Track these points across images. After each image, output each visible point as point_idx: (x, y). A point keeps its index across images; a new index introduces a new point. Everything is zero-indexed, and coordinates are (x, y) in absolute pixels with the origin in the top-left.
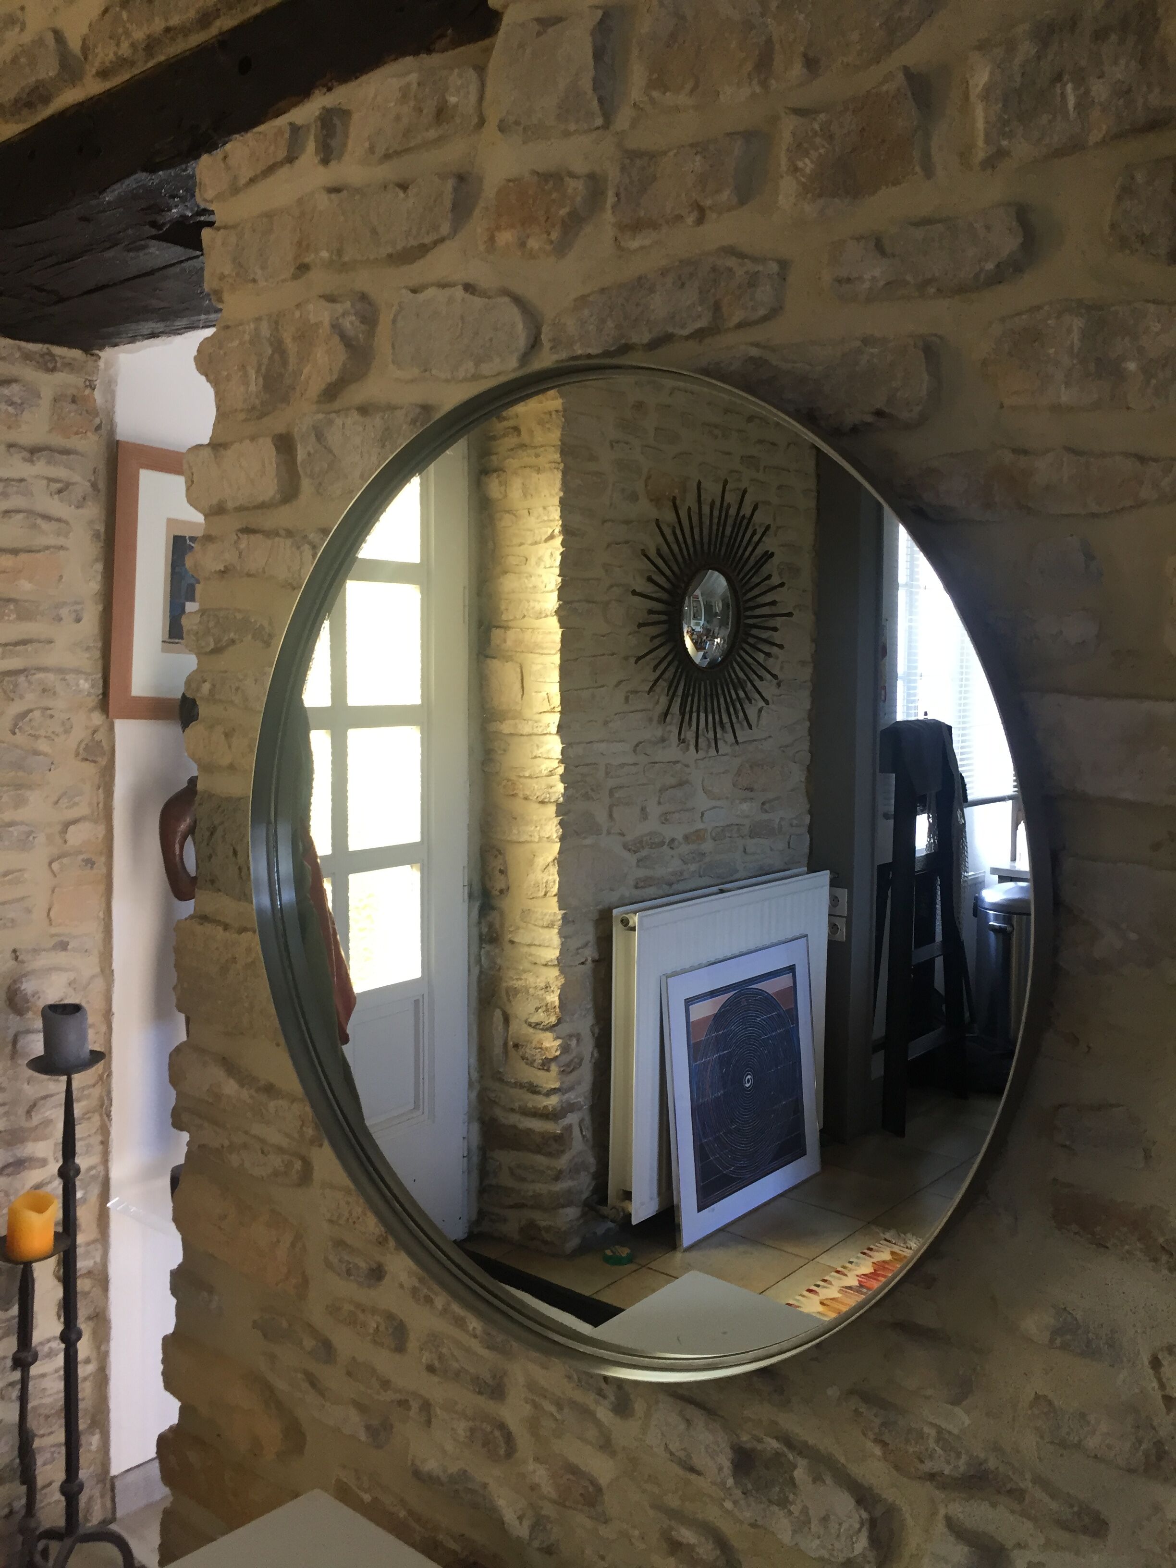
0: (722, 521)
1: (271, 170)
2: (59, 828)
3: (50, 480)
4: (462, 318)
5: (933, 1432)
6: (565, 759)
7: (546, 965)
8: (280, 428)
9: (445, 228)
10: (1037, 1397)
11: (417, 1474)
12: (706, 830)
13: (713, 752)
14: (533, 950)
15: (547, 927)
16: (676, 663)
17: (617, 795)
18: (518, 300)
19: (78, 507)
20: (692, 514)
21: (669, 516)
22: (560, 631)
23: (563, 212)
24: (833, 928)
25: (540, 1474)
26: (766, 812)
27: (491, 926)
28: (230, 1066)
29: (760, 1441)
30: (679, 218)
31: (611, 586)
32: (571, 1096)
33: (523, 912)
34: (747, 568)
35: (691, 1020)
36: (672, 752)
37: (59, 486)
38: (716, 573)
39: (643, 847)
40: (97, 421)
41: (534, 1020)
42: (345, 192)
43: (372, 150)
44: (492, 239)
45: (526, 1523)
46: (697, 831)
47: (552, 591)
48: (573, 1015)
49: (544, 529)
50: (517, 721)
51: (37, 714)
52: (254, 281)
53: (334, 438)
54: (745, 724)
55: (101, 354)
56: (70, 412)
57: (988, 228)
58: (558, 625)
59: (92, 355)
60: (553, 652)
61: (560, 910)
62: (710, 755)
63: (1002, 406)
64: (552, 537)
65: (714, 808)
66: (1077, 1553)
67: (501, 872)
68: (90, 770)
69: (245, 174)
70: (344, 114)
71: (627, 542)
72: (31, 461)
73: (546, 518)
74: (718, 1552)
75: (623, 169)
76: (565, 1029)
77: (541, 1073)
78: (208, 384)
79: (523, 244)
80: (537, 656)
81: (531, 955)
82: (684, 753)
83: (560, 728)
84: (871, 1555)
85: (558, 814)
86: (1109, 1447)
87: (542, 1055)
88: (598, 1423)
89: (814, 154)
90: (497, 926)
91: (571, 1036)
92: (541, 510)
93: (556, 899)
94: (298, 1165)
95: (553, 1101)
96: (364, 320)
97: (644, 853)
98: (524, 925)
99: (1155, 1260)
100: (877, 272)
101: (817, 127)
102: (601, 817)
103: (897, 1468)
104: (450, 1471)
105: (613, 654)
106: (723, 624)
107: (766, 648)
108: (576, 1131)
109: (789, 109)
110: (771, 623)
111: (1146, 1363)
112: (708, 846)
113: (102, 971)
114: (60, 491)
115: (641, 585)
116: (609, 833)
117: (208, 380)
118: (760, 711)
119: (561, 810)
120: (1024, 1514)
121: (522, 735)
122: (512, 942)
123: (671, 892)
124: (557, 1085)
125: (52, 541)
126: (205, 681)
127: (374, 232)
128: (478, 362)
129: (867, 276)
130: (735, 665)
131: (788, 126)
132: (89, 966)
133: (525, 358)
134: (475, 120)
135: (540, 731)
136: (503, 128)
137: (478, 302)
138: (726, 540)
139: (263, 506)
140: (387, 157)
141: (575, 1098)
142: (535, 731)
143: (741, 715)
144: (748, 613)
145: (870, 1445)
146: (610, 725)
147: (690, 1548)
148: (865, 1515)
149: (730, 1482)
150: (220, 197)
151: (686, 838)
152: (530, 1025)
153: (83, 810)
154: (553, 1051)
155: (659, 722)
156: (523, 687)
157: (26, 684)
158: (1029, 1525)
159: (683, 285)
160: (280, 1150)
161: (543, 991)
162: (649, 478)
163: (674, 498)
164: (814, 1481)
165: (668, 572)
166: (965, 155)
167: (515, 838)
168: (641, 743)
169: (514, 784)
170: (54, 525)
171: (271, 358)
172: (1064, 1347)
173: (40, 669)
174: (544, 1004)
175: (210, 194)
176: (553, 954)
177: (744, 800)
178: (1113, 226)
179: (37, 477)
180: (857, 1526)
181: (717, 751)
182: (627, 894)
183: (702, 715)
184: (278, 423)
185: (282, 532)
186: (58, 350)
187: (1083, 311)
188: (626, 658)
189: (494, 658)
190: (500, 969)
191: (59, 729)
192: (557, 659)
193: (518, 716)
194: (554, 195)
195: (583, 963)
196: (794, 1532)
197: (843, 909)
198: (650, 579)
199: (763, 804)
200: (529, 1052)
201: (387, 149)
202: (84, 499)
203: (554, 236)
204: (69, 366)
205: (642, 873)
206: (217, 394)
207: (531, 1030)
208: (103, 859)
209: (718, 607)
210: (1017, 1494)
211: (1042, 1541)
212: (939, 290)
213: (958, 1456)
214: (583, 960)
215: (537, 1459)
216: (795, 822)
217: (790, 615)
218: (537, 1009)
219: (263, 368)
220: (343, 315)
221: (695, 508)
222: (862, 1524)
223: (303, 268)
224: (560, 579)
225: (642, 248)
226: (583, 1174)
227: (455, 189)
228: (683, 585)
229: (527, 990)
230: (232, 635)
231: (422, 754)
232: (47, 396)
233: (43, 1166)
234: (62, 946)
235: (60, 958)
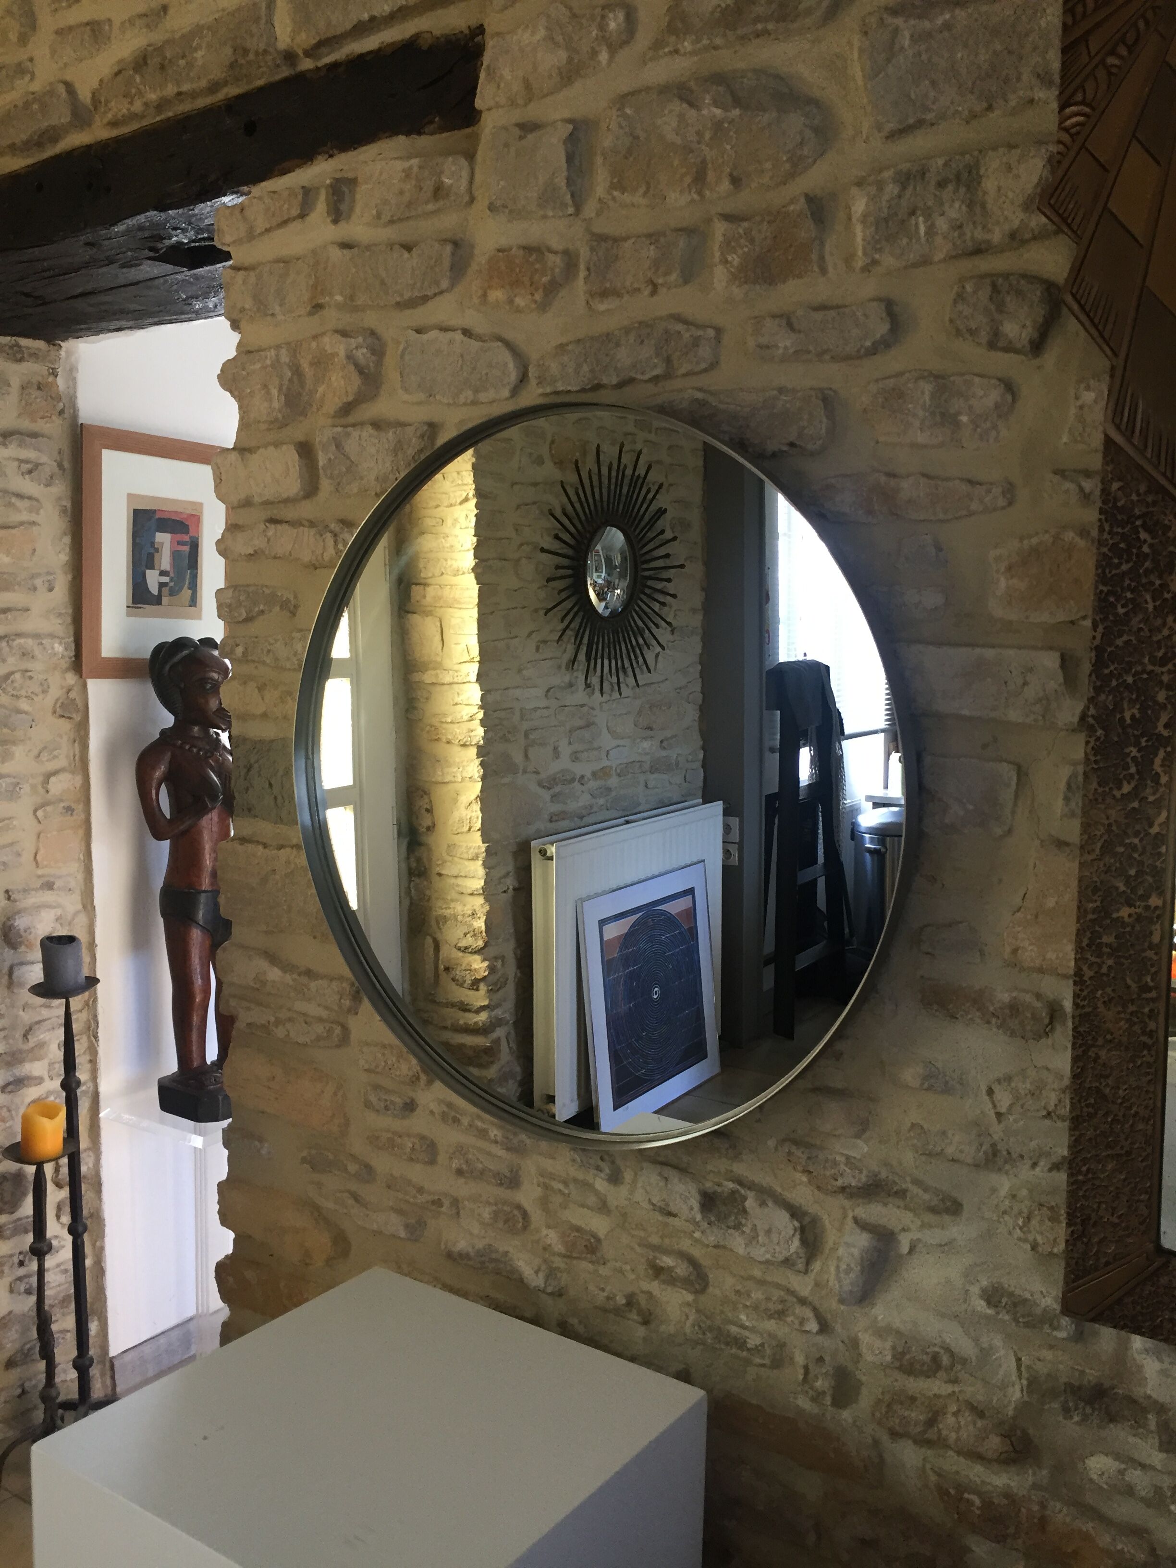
0: (619, 482)
1: (285, 223)
2: (41, 779)
3: (21, 461)
4: (462, 356)
5: (843, 1159)
6: (484, 704)
7: (472, 894)
8: (300, 437)
9: (445, 284)
10: (913, 1125)
11: (449, 1255)
12: (611, 767)
13: (616, 695)
14: (460, 881)
15: (472, 859)
16: (581, 614)
17: (531, 737)
18: (508, 344)
19: (47, 485)
20: (593, 475)
21: (573, 478)
22: (477, 587)
23: (545, 279)
24: (727, 853)
25: (552, 1237)
26: (665, 748)
27: (419, 860)
28: (272, 958)
29: (719, 1185)
30: (638, 290)
31: (522, 545)
32: (498, 1012)
33: (449, 846)
34: (643, 524)
35: (605, 939)
36: (580, 695)
37: (29, 466)
38: (614, 529)
39: (557, 784)
40: (61, 405)
41: (463, 944)
42: (356, 249)
43: (379, 216)
44: (485, 295)
45: (541, 1275)
46: (603, 768)
47: (468, 550)
48: (498, 939)
49: (459, 493)
50: (438, 671)
51: (17, 676)
52: (273, 315)
53: (351, 446)
54: (644, 667)
55: (62, 344)
56: (36, 398)
57: (866, 316)
58: (475, 582)
59: (54, 345)
60: (471, 606)
61: (483, 843)
62: (613, 698)
63: (877, 442)
64: (466, 500)
65: (618, 746)
66: (943, 1228)
67: (428, 810)
68: (65, 726)
69: (261, 224)
70: (353, 182)
71: (534, 503)
72: (5, 445)
73: (460, 482)
74: (691, 1269)
75: (592, 249)
76: (492, 951)
77: (471, 993)
78: (233, 399)
79: (511, 301)
80: (456, 610)
81: (458, 885)
82: (590, 697)
83: (480, 678)
84: (802, 1252)
85: (479, 755)
86: (961, 1151)
87: (471, 976)
88: (597, 1193)
89: (740, 252)
90: (425, 860)
91: (496, 958)
92: (455, 474)
93: (479, 833)
94: (338, 1030)
95: (483, 1017)
96: (373, 352)
97: (557, 789)
98: (450, 858)
99: (988, 1022)
100: (788, 343)
101: (741, 231)
102: (518, 758)
103: (819, 1188)
104: (477, 1247)
105: (524, 607)
106: (622, 576)
107: (661, 598)
108: (504, 1043)
109: (720, 214)
110: (665, 575)
111: (984, 1092)
112: (613, 781)
113: (84, 907)
114: (30, 472)
115: (548, 542)
116: (525, 772)
117: (233, 395)
118: (657, 655)
119: (482, 752)
120: (906, 1208)
121: (443, 684)
122: (440, 875)
123: (582, 825)
124: (486, 1003)
125: (24, 517)
126: (237, 645)
127: (383, 283)
128: (476, 391)
129: (781, 345)
130: (634, 614)
131: (720, 229)
132: (72, 903)
133: (515, 391)
134: (466, 198)
135: (460, 680)
136: (492, 208)
137: (475, 345)
138: (623, 498)
139: (287, 501)
140: (391, 222)
141: (503, 1014)
142: (456, 680)
143: (640, 659)
144: (645, 566)
145: (798, 1175)
146: (524, 672)
147: (670, 1269)
148: (797, 1224)
149: (699, 1217)
150: (239, 242)
151: (594, 774)
152: (459, 949)
153: (62, 762)
154: (482, 972)
155: (567, 669)
156: (442, 639)
157: (8, 649)
158: (910, 1215)
159: (642, 342)
160: (320, 1020)
161: (470, 918)
162: (553, 442)
163: (577, 462)
164: (760, 1206)
165: (572, 529)
166: (848, 260)
167: (440, 779)
168: (551, 688)
169: (436, 729)
170: (26, 503)
171: (291, 380)
172: (930, 1088)
173: (19, 635)
174: (471, 929)
175: (228, 239)
176: (478, 884)
177: (645, 738)
178: (951, 321)
179: (10, 458)
180: (792, 1232)
181: (620, 694)
182: (542, 827)
183: (606, 662)
184: (298, 432)
185: (306, 523)
186: (24, 342)
187: (932, 379)
188: (536, 611)
189: (415, 613)
190: (428, 900)
191: (38, 690)
192: (474, 613)
193: (438, 666)
194: (537, 266)
195: (505, 892)
196: (746, 1245)
197: (735, 836)
198: (557, 537)
199: (662, 742)
200: (458, 973)
201: (392, 216)
202: (52, 477)
203: (537, 297)
204: (35, 355)
205: (556, 808)
206: (240, 408)
207: (461, 954)
208: (81, 806)
209: (617, 561)
210: (901, 1194)
211: (919, 1223)
212: (832, 357)
213: (861, 1172)
214: (505, 889)
215: (548, 1227)
216: (690, 757)
217: (682, 566)
218: (465, 935)
219: (284, 388)
220: (357, 348)
221: (595, 470)
222: (795, 1230)
223: (318, 307)
224: (475, 539)
225: (608, 310)
226: (511, 1082)
227: (453, 254)
228: (586, 541)
229: (455, 917)
230: (262, 607)
231: (353, 705)
232: (15, 383)
233: (40, 1084)
234: (49, 886)
235: (48, 897)
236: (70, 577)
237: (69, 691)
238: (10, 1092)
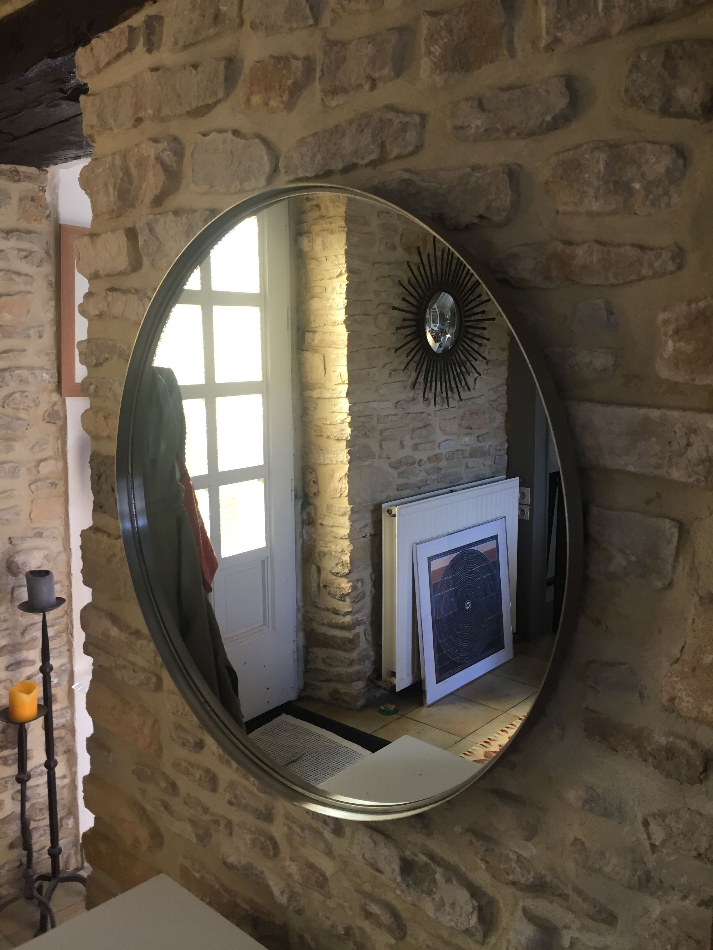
0: (449, 261)
1: (118, 56)
2: (34, 464)
3: (20, 250)
4: (232, 153)
5: (514, 857)
6: (351, 412)
7: (341, 538)
8: (130, 225)
9: (221, 95)
10: (576, 840)
11: (225, 863)
12: (442, 454)
13: (446, 406)
14: (334, 529)
15: (342, 515)
16: (421, 351)
17: (384, 434)
18: (265, 141)
19: (38, 266)
20: (430, 257)
21: (416, 259)
22: (347, 334)
23: (289, 82)
24: (522, 512)
25: (293, 868)
26: (480, 442)
27: (309, 514)
28: (115, 619)
29: (416, 856)
30: (360, 86)
31: (380, 304)
32: (359, 616)
33: (327, 506)
34: (466, 290)
35: (432, 570)
36: (420, 406)
37: (25, 253)
38: (447, 294)
39: (402, 466)
40: (48, 212)
41: (335, 571)
42: (161, 70)
43: (176, 43)
44: (248, 100)
45: (285, 896)
46: (436, 454)
47: (341, 309)
48: (359, 568)
49: (336, 270)
50: (322, 390)
51: (17, 395)
52: (111, 129)
53: (159, 229)
54: (466, 388)
55: (48, 169)
56: (30, 207)
57: (547, 92)
58: (346, 330)
59: (43, 170)
60: (343, 346)
61: (349, 505)
62: (444, 407)
63: (558, 212)
64: (341, 274)
65: (447, 440)
66: (599, 934)
67: (314, 482)
68: (52, 428)
69: (104, 59)
70: (159, 18)
71: (389, 276)
72: (7, 239)
73: (337, 263)
74: (393, 920)
75: (326, 53)
76: (354, 576)
77: (341, 603)
78: (86, 195)
79: (266, 104)
80: (334, 349)
81: (333, 532)
82: (427, 407)
83: (348, 394)
84: (479, 927)
85: (347, 447)
86: (618, 873)
87: (340, 592)
88: (325, 840)
89: (441, 42)
90: (313, 514)
91: (358, 580)
92: (334, 257)
93: (347, 498)
94: (154, 679)
95: (348, 619)
96: (175, 154)
97: (402, 469)
98: (328, 514)
99: (645, 760)
100: (479, 123)
101: (442, 24)
102: (375, 448)
103: (494, 877)
104: (242, 863)
105: (381, 347)
106: (451, 325)
107: (479, 340)
108: (362, 637)
109: (427, 12)
110: (482, 325)
111: (640, 822)
112: (443, 464)
113: (65, 548)
114: (26, 257)
115: (398, 303)
116: (380, 457)
117: (87, 193)
118: (475, 379)
119: (350, 444)
120: (569, 909)
121: (325, 399)
122: (322, 524)
123: (420, 492)
124: (350, 610)
125: (22, 288)
126: (91, 384)
127: (179, 96)
128: (242, 182)
129: (473, 125)
130: (459, 351)
131: (426, 22)
132: (56, 546)
133: (270, 179)
134: (238, 21)
135: (335, 396)
136: (253, 26)
137: (241, 142)
138: (452, 273)
139: (120, 273)
140: (185, 47)
141: (361, 617)
142: (333, 396)
143: (463, 383)
144: (468, 319)
145: (479, 861)
146: (380, 391)
147: (377, 916)
148: (476, 904)
149: (399, 879)
150: (90, 74)
151: (429, 459)
152: (333, 574)
153: (49, 452)
154: (347, 589)
155: (411, 389)
156: (325, 369)
157: (10, 377)
158: (571, 915)
159: (363, 130)
160: (144, 670)
161: (340, 554)
162: (403, 235)
163: (419, 248)
164: (446, 882)
165: (415, 294)
166: (534, 42)
167: (322, 462)
168: (399, 401)
169: (320, 428)
170: (23, 278)
171: (122, 179)
172: (591, 810)
173: (18, 368)
174: (341, 561)
175: (84, 73)
176: (345, 531)
177: (467, 435)
178: (627, 90)
179: (12, 248)
180: (471, 910)
181: (448, 405)
182: (392, 494)
183: (439, 383)
184: (127, 221)
185: (133, 291)
186: (22, 169)
187: (607, 148)
188: (389, 349)
189: (308, 351)
190: (314, 541)
191: (32, 404)
192: (345, 351)
193: (322, 386)
194: (284, 72)
195: (364, 537)
196: (436, 911)
197: (528, 500)
198: (404, 299)
199: (478, 437)
200: (332, 590)
201: (185, 42)
202: (41, 261)
203: (285, 98)
204: (29, 178)
205: (401, 481)
206: (92, 202)
207: (334, 577)
208: (62, 482)
209: (448, 315)
210: (564, 897)
211: (579, 925)
212: (518, 134)
213: (529, 872)
214: (364, 535)
215: (292, 859)
216: (499, 447)
217: (494, 319)
218: (337, 565)
219: (118, 185)
220: (163, 151)
221: (431, 252)
222: (474, 908)
223: (139, 121)
224: (346, 301)
225: (338, 106)
226: (367, 662)
227: (226, 68)
228: (425, 302)
229: (330, 553)
230: (106, 355)
231: (264, 412)
232: (15, 197)
233: (33, 665)
234: (39, 535)
235: (38, 542)
236: (54, 329)
237: (54, 405)
238: (12, 670)
